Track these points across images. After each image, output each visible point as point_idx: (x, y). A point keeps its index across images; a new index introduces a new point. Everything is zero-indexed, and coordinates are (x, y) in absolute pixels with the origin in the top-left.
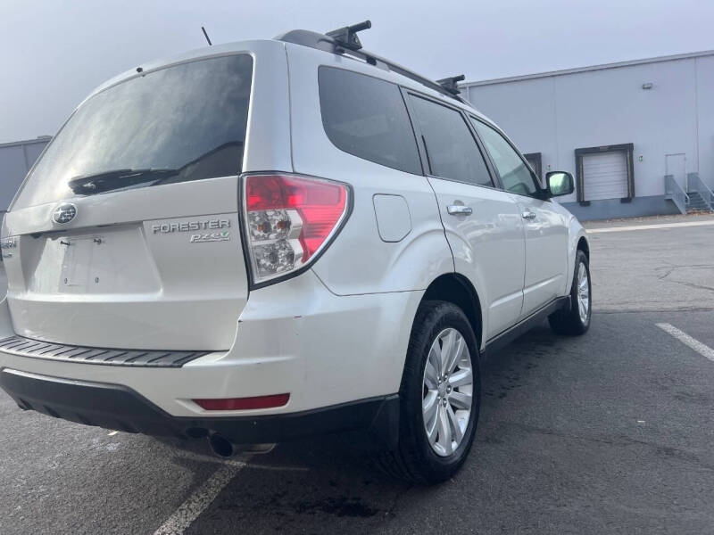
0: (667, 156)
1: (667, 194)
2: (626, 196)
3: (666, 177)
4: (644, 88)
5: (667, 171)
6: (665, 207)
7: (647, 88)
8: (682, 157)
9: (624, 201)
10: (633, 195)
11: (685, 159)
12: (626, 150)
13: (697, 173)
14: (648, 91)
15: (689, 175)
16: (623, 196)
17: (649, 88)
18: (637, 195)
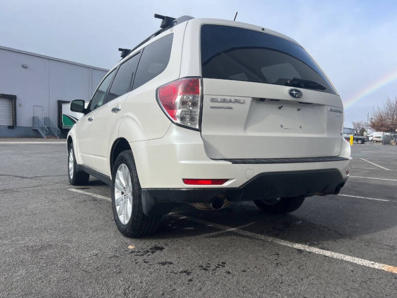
0: (34, 106)
1: (33, 127)
2: (12, 125)
3: (33, 117)
4: (23, 67)
5: (34, 114)
6: (32, 133)
7: (24, 67)
8: (42, 108)
9: (10, 127)
10: (16, 124)
11: (43, 110)
12: (12, 99)
13: (49, 118)
14: (24, 69)
15: (45, 118)
16: (9, 125)
17: (26, 68)
18: (18, 125)
